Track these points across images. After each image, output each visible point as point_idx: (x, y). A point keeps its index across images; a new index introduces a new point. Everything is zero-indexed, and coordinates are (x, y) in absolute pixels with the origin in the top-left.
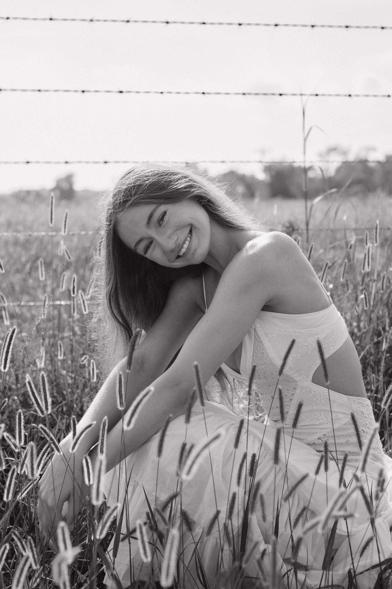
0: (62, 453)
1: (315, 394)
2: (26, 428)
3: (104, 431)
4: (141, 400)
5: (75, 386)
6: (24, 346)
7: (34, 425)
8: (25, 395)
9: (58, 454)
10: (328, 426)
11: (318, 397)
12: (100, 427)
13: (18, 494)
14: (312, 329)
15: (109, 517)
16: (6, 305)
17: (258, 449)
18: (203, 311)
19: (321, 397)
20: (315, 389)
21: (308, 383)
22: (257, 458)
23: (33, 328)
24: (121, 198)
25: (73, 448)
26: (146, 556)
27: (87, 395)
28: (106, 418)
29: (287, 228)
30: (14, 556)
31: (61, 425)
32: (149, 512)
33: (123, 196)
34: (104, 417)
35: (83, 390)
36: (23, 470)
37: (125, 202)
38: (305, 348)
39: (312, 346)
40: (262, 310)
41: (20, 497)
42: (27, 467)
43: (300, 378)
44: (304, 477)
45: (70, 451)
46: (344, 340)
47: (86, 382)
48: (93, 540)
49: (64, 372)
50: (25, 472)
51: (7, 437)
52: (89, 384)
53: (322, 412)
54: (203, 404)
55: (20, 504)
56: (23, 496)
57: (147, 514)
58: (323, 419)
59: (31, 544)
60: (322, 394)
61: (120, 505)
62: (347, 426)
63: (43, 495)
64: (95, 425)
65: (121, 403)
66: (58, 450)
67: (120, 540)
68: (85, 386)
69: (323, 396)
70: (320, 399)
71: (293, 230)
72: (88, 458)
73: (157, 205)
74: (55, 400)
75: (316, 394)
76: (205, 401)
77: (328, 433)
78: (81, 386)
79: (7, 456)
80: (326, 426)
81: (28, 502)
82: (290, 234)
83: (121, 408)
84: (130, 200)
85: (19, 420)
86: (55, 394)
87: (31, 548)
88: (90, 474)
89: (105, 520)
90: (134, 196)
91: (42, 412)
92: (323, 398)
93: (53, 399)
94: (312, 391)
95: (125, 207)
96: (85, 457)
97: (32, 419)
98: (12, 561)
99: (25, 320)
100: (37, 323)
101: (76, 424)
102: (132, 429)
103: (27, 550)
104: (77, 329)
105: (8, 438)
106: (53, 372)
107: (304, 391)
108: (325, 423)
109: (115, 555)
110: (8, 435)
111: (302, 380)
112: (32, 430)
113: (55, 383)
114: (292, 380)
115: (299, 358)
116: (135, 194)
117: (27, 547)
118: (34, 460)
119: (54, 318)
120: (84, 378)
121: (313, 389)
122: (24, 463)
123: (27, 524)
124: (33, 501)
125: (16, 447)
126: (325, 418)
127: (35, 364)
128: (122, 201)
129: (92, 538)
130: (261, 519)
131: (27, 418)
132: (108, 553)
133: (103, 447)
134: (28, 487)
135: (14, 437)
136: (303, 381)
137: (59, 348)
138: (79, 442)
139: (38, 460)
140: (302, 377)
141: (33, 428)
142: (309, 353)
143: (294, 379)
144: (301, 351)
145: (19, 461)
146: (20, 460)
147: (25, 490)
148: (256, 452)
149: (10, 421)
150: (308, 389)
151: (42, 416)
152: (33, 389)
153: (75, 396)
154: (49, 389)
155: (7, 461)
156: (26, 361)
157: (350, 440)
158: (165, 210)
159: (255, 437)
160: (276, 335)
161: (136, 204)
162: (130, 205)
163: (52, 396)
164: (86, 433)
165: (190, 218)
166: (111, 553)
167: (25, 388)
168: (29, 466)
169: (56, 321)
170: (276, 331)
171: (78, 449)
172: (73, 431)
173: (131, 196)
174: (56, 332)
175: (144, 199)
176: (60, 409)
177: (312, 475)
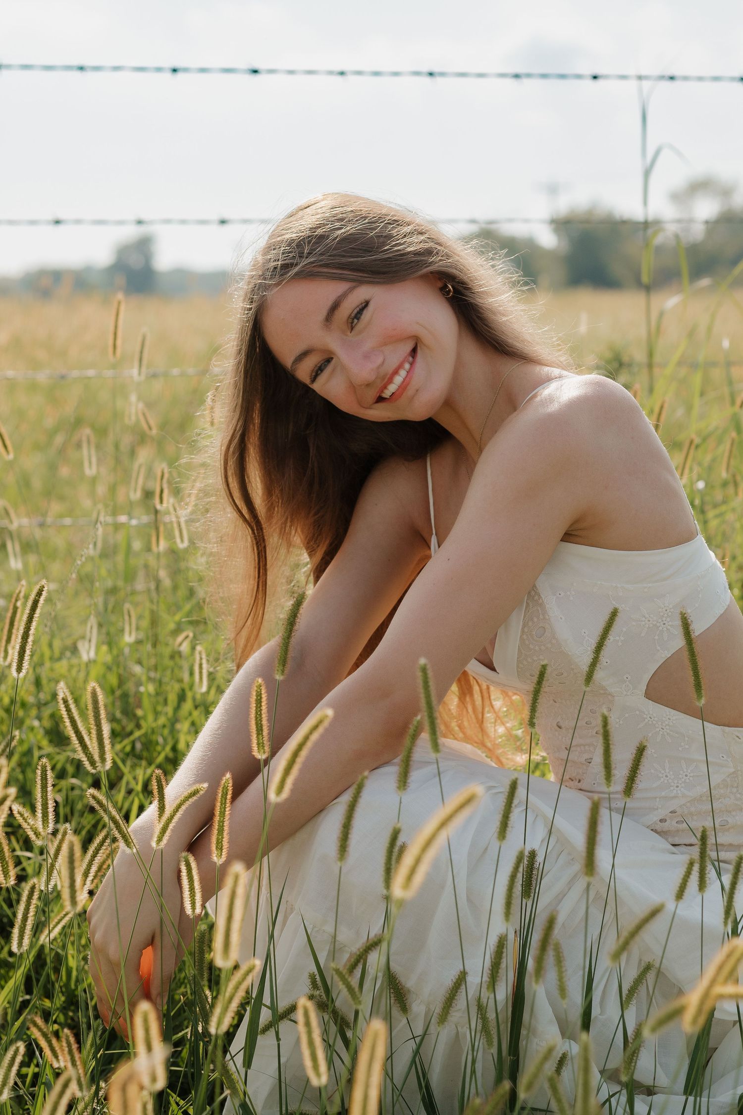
0: (135, 850)
1: (650, 723)
2: (57, 788)
3: (225, 803)
4: (306, 738)
5: (161, 699)
6: (53, 614)
7: (74, 781)
8: (55, 718)
9: (128, 850)
10: (679, 792)
11: (658, 730)
12: (216, 794)
13: (42, 932)
14: (650, 585)
15: (237, 988)
16: (14, 526)
17: (542, 841)
18: (426, 542)
19: (665, 729)
20: (651, 712)
21: (636, 699)
22: (540, 859)
23: (71, 574)
24: (277, 258)
25: (160, 840)
26: (318, 1075)
27: (186, 718)
28: (228, 775)
29: (608, 362)
30: (35, 1062)
31: (133, 784)
32: (316, 972)
33: (283, 253)
34: (224, 775)
35: (177, 708)
36: (52, 883)
37: (286, 267)
38: (634, 623)
39: (649, 621)
40: (561, 540)
41: (46, 938)
42: (59, 873)
43: (621, 688)
44: (655, 912)
45: (154, 844)
46: (719, 611)
47: (183, 690)
48: (200, 1031)
49: (137, 669)
50: (56, 885)
51: (19, 813)
52: (189, 695)
53: (667, 761)
54: (436, 746)
55: (47, 950)
56: (52, 936)
57: (312, 978)
58: (668, 775)
59: (69, 1045)
60: (667, 723)
61: (258, 963)
62: (722, 791)
63: (98, 936)
64: (206, 791)
65: (260, 745)
66: (128, 843)
67: (259, 1030)
68: (182, 698)
69: (668, 727)
70: (661, 733)
71: (621, 364)
72: (191, 859)
73: (354, 284)
74: (118, 728)
75: (654, 722)
76: (442, 740)
77: (681, 807)
78: (172, 698)
79: (17, 847)
80: (675, 791)
81: (64, 947)
82: (612, 375)
83: (261, 756)
84: (296, 265)
85: (42, 780)
86: (118, 715)
87: (70, 1052)
88: (194, 892)
89: (228, 995)
90: (307, 258)
91: (93, 763)
92: (668, 731)
93: (115, 726)
94: (645, 716)
95: (285, 276)
96: (184, 858)
97: (70, 769)
98: (31, 1071)
99: (53, 555)
100: (79, 562)
101: (164, 786)
102: (287, 800)
103: (60, 1058)
104: (163, 574)
105: (22, 815)
106: (115, 668)
107: (627, 715)
108: (672, 784)
109: (248, 1063)
110: (21, 809)
111: (625, 693)
112: (70, 793)
113: (118, 693)
114: (602, 692)
115: (620, 644)
116: (309, 254)
117: (63, 1050)
118: (77, 864)
119: (115, 549)
120: (180, 681)
121: (646, 713)
122: (53, 866)
123: (62, 992)
124: (73, 943)
125: (37, 834)
126: (671, 773)
127: (74, 650)
128: (279, 263)
129: (200, 1029)
130: (556, 993)
131: (59, 766)
132: (232, 1058)
133: (223, 838)
134: (63, 918)
135: (33, 810)
136: (626, 695)
137: (126, 617)
138: (171, 826)
139: (84, 866)
140: (624, 686)
141: (73, 789)
142: (643, 635)
143: (606, 690)
144: (624, 629)
145: (44, 860)
146: (44, 857)
147: (58, 923)
148: (536, 847)
149: (23, 772)
150: (638, 712)
151: (93, 771)
152: (72, 713)
153: (162, 720)
154: (106, 706)
155: (18, 862)
156: (57, 644)
157: (730, 820)
158: (367, 298)
159: (537, 815)
160: (573, 593)
161: (307, 275)
162: (296, 274)
163: (112, 719)
164: (187, 808)
165: (418, 323)
166: (240, 1059)
167: (54, 703)
168: (65, 873)
169: (120, 558)
170: (575, 584)
171: (168, 841)
172: (159, 801)
173: (301, 257)
174: (120, 583)
175: (326, 266)
176: (128, 749)
177: (671, 905)
